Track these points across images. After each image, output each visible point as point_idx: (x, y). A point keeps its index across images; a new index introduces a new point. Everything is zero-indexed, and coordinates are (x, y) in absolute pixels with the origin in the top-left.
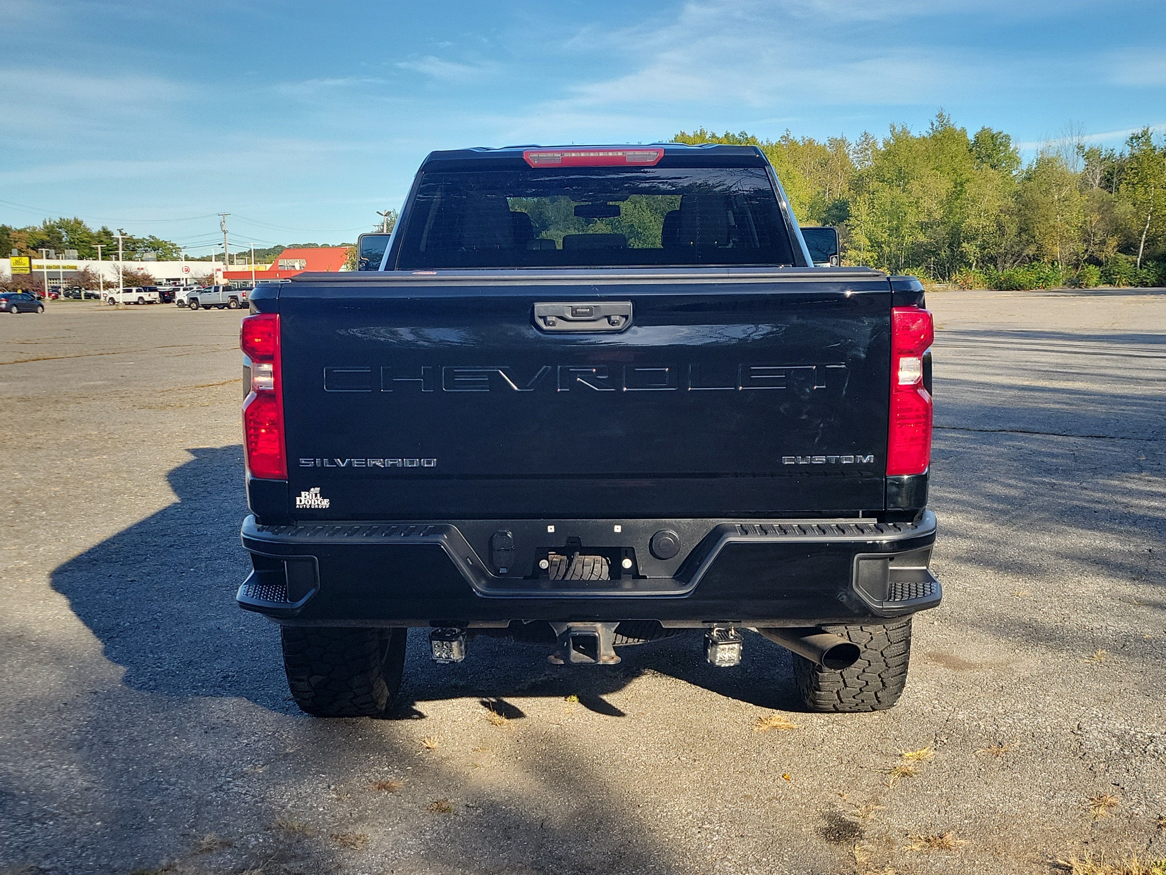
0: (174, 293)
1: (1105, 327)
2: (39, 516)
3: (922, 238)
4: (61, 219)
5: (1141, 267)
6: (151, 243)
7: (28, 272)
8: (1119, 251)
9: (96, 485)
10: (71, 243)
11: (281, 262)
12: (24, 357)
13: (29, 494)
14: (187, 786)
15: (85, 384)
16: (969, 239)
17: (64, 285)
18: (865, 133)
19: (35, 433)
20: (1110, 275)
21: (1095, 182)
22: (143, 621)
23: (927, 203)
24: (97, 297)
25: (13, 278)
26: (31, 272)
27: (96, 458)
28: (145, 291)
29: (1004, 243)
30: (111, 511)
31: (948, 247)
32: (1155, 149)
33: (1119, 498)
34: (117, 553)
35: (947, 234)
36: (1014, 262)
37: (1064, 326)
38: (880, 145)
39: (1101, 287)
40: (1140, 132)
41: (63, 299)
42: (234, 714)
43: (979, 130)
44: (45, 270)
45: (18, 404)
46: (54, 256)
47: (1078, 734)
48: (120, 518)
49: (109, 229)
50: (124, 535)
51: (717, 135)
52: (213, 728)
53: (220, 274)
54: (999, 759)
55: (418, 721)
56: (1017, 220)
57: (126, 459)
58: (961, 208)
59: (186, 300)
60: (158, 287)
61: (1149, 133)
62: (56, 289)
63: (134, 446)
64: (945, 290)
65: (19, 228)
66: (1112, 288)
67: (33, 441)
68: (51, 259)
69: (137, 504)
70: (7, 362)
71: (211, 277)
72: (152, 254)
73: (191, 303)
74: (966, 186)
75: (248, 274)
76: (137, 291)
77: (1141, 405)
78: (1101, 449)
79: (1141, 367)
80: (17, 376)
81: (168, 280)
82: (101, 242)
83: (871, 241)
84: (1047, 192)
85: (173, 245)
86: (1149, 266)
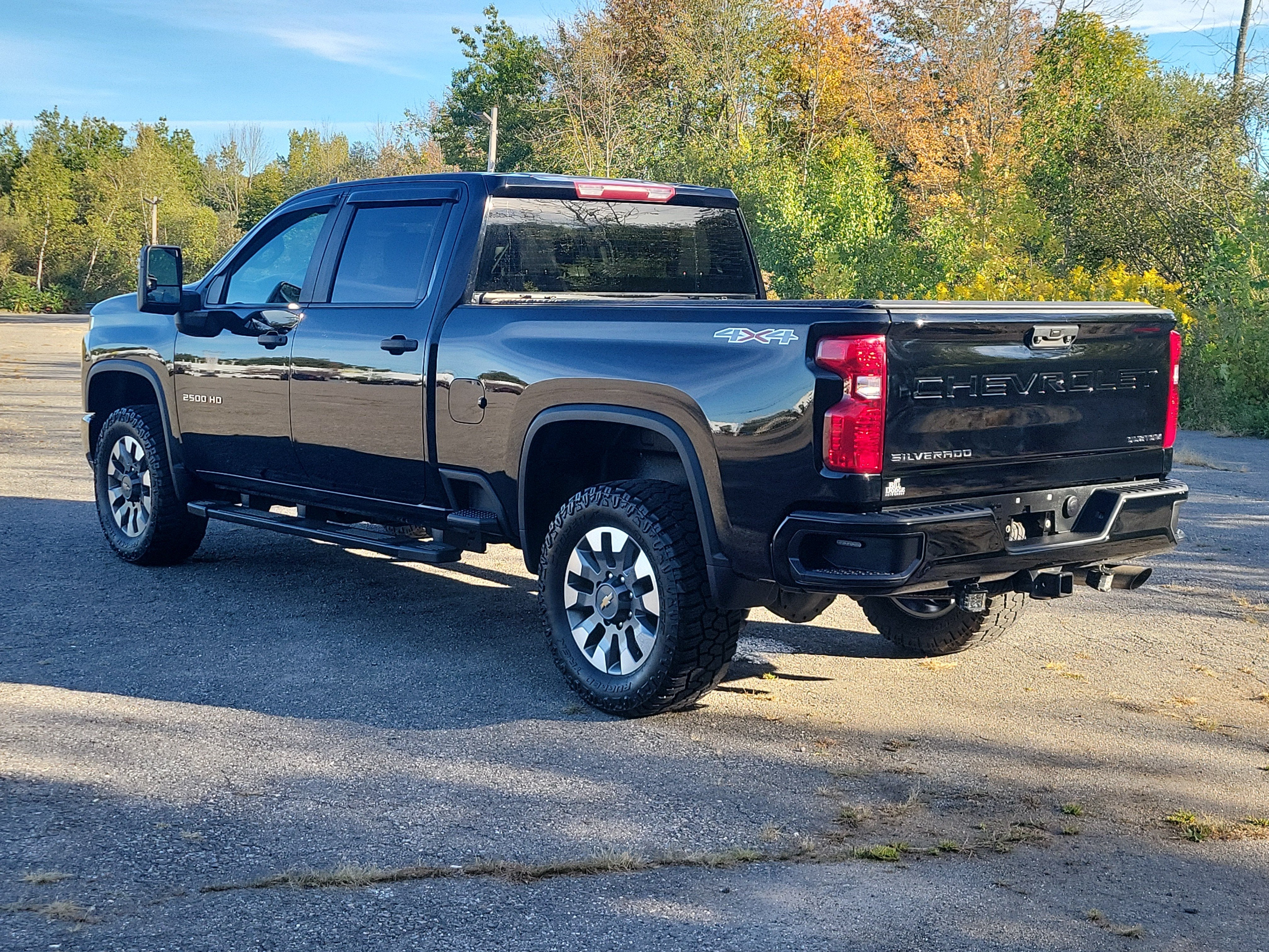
5: (42, 290)
8: (14, 270)
20: (8, 298)
66: (11, 314)
86: (52, 289)
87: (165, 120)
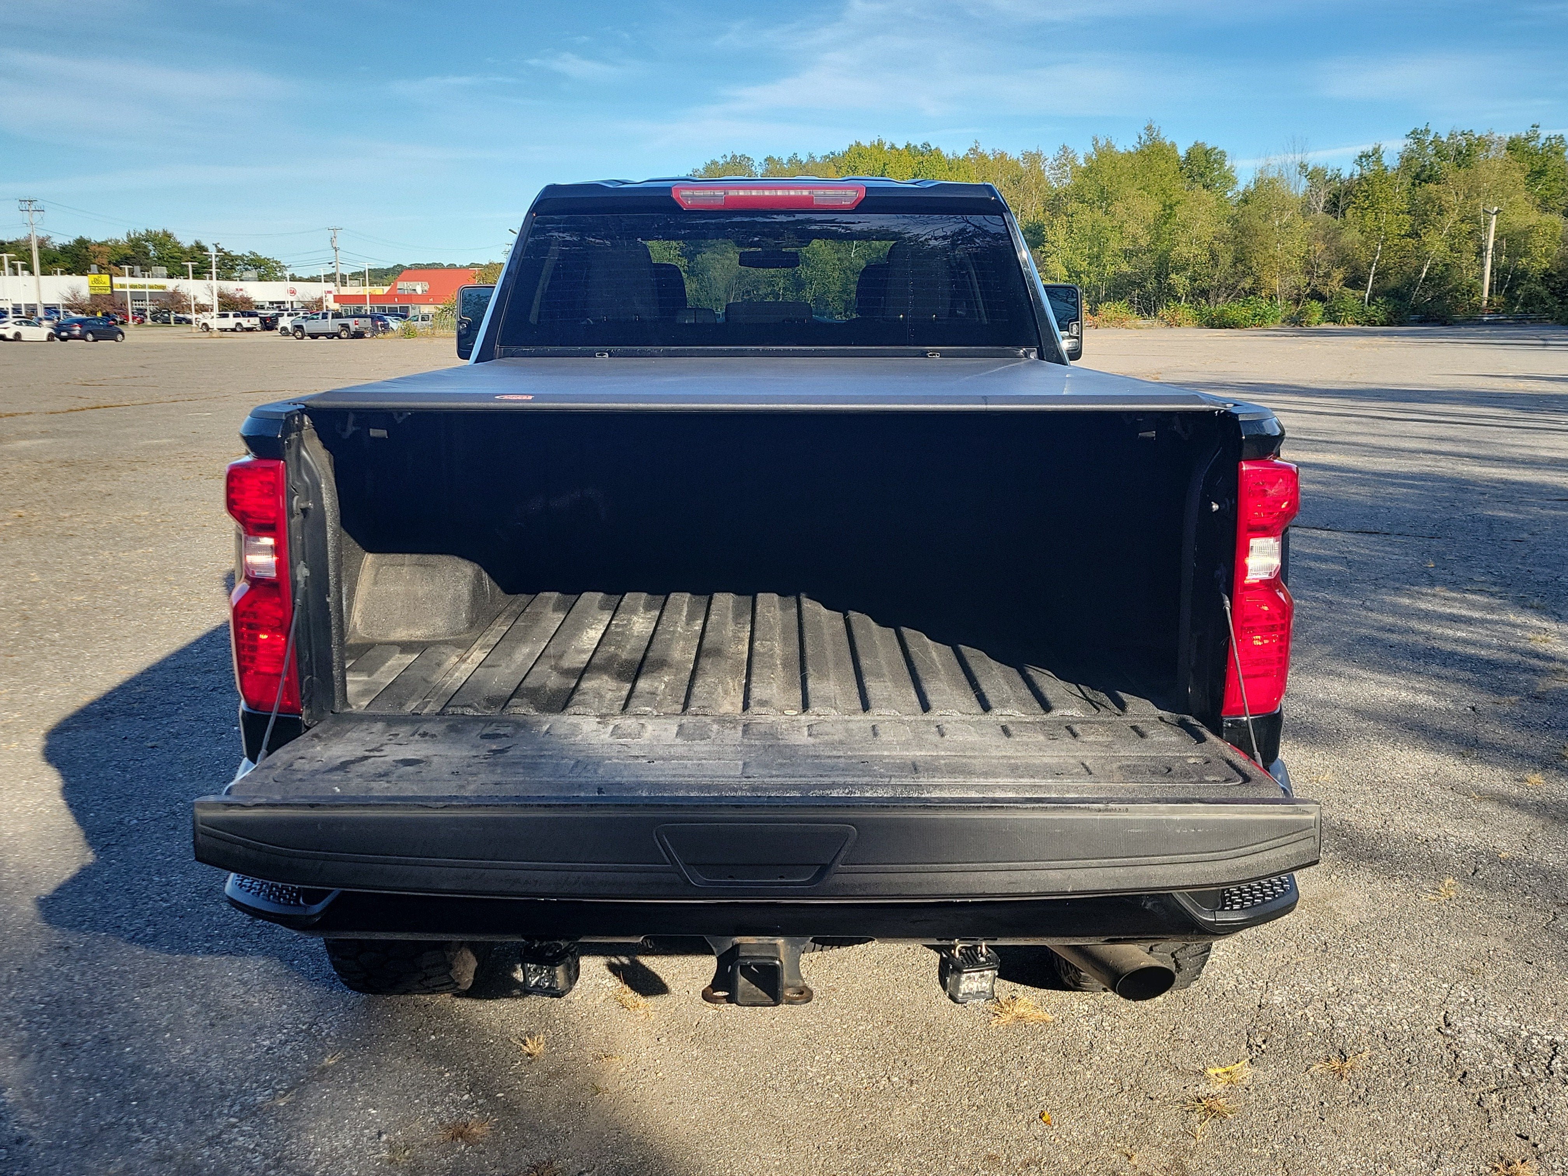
0: (277, 319)
1: (1344, 379)
2: (49, 640)
3: (1126, 268)
4: (147, 231)
5: (1369, 304)
6: (251, 260)
7: (109, 292)
8: (1345, 285)
9: (132, 592)
10: (159, 259)
11: (400, 285)
12: (82, 404)
13: (45, 604)
14: (169, 1134)
15: (147, 442)
16: (1178, 270)
17: (150, 308)
18: (1064, 147)
19: (71, 513)
20: (1335, 312)
21: (1318, 206)
22: (156, 816)
23: (1132, 228)
24: (189, 322)
25: (91, 299)
26: (112, 292)
27: (140, 551)
28: (244, 316)
29: (1218, 273)
30: (146, 632)
31: (1155, 278)
32: (1386, 169)
33: (1414, 624)
34: (141, 701)
35: (1154, 263)
36: (1229, 295)
37: (1297, 377)
38: (1081, 161)
39: (1324, 325)
40: (1371, 149)
41: (149, 324)
42: (258, 988)
43: (1192, 145)
44: (128, 290)
45: (59, 470)
46: (140, 274)
47: (1447, 1035)
48: (155, 644)
49: (203, 244)
50: (154, 671)
51: (897, 146)
52: (223, 1018)
53: (330, 297)
54: (1344, 1083)
55: (519, 1001)
56: (1232, 248)
57: (177, 553)
58: (1170, 234)
59: (289, 327)
60: (259, 311)
61: (1381, 150)
62: (142, 312)
63: (191, 534)
64: (1150, 327)
65: (99, 241)
66: (1337, 327)
67: (66, 524)
68: (137, 277)
69: (180, 622)
70: (60, 410)
71: (321, 300)
72: (253, 273)
73: (295, 332)
74: (1176, 209)
75: (362, 298)
76: (235, 316)
77: (1411, 486)
78: (1376, 551)
79: (1398, 434)
80: (66, 429)
81: (271, 303)
82: (194, 259)
83: (1068, 271)
84: (1267, 217)
85: (276, 262)
86: (1378, 302)
87: (1538, 127)
